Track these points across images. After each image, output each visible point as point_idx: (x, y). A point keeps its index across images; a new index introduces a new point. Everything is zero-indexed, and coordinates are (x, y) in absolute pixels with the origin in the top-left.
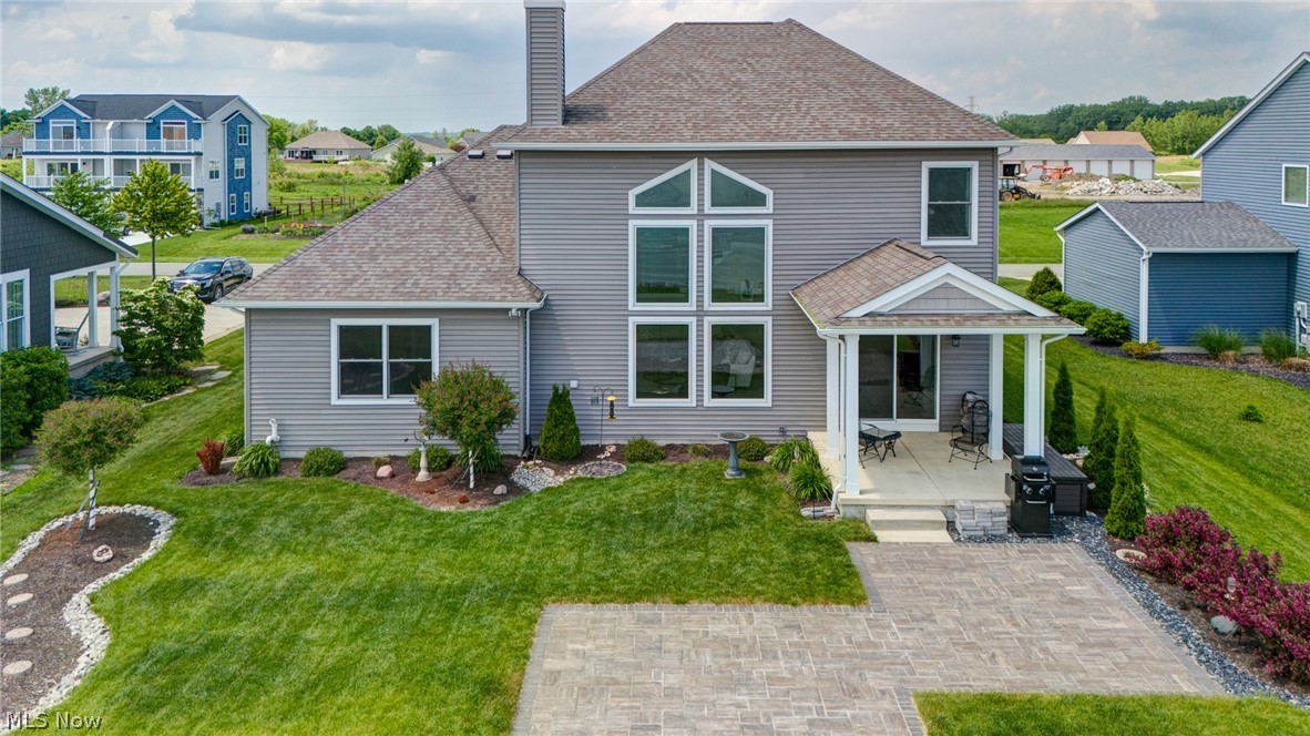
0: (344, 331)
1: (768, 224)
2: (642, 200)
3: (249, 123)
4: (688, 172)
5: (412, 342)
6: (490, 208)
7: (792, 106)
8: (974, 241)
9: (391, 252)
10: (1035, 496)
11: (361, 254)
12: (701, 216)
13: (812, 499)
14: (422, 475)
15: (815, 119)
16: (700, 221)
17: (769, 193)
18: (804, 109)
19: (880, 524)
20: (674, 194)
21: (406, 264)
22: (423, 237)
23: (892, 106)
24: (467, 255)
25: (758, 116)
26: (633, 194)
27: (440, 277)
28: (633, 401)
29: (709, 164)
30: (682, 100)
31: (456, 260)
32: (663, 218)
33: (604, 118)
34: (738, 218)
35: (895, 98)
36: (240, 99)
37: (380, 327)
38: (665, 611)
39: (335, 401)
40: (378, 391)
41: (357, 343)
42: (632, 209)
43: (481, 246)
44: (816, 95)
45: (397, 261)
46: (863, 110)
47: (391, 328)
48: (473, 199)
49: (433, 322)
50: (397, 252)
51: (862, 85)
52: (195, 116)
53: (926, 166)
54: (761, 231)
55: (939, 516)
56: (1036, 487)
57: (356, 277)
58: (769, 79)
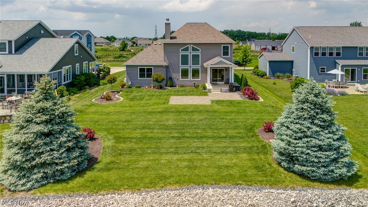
0: (140, 69)
1: (200, 54)
2: (182, 50)
3: (91, 36)
4: (188, 46)
5: (149, 70)
6: (158, 52)
7: (204, 37)
8: (229, 56)
9: (145, 58)
10: (231, 87)
11: (141, 58)
12: (190, 53)
13: (205, 89)
14: (152, 87)
15: (207, 39)
16: (190, 54)
17: (200, 49)
18: (205, 37)
19: (212, 91)
20: (187, 49)
21: (148, 59)
22: (150, 56)
23: (218, 37)
24: (157, 58)
25: (199, 38)
26: (180, 49)
27: (153, 61)
28: (181, 79)
29: (191, 45)
30: (188, 36)
31: (155, 59)
32: (185, 53)
33: (176, 38)
34: (196, 53)
35: (219, 36)
36: (89, 31)
37: (145, 68)
38: (185, 97)
39: (139, 79)
40: (145, 77)
41: (142, 70)
42: (180, 52)
43: (158, 57)
44: (207, 35)
45: (147, 59)
46: (214, 37)
47: (146, 68)
48: (156, 51)
49: (152, 68)
50: (146, 58)
51: (215, 34)
52: (81, 35)
53: (222, 46)
54: (199, 55)
55: (220, 90)
56: (232, 86)
57: (141, 61)
58: (201, 32)
